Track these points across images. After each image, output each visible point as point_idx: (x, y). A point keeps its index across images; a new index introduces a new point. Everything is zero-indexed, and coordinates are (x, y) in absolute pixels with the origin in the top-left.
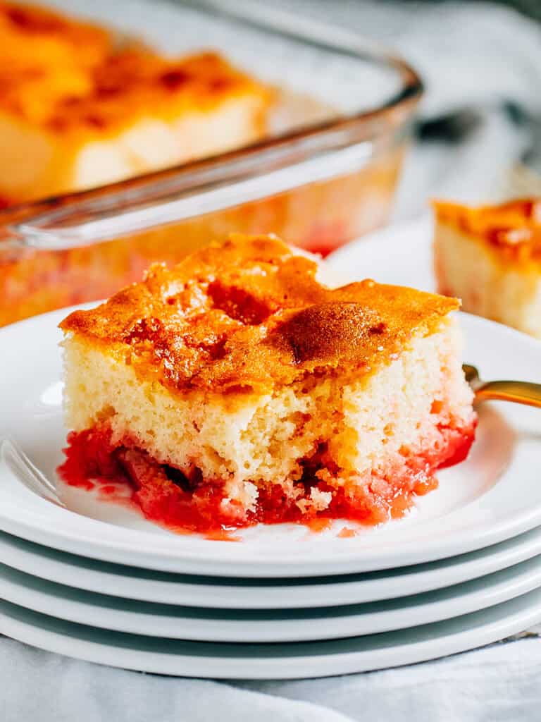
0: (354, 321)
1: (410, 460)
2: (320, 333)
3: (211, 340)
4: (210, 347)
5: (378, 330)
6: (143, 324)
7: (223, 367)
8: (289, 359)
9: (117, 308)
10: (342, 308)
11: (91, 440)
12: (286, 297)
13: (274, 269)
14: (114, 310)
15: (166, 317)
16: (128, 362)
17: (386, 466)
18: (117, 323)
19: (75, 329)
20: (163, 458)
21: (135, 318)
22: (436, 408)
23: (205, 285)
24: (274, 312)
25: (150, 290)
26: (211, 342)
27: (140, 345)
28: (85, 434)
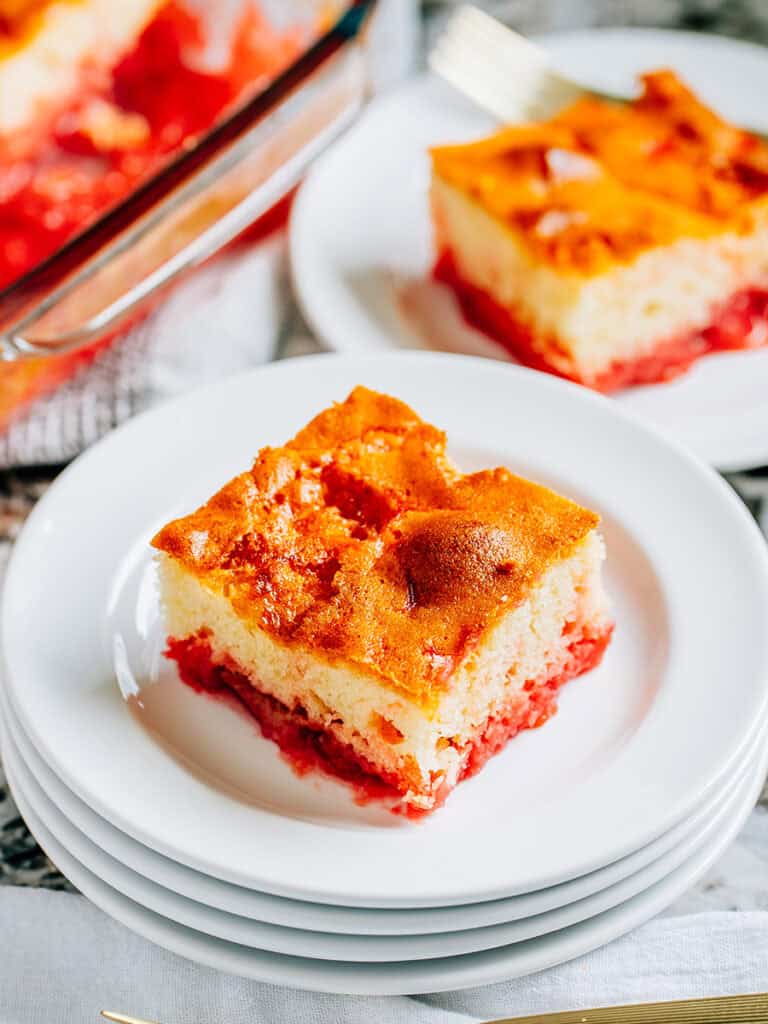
0: (478, 556)
1: (535, 693)
2: (440, 570)
3: (319, 559)
4: (319, 566)
5: (503, 570)
6: (245, 541)
7: (329, 614)
8: (404, 603)
9: (219, 517)
10: (466, 536)
11: (191, 651)
12: (408, 493)
13: (399, 440)
14: (214, 518)
15: (271, 529)
16: (227, 593)
17: (505, 710)
18: (216, 539)
19: (167, 550)
21: (236, 533)
22: (568, 629)
23: (318, 471)
24: (393, 514)
25: (257, 483)
26: (320, 562)
27: (241, 569)
28: (184, 643)
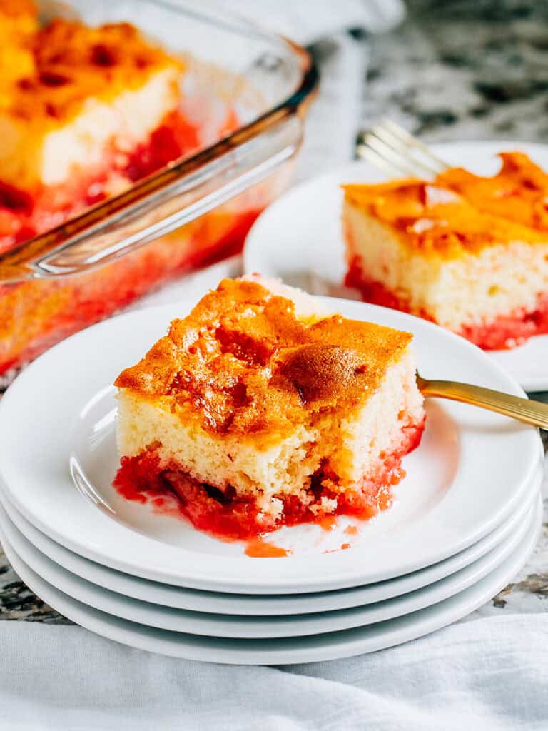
0: (342, 364)
1: (387, 461)
2: (318, 377)
3: (230, 383)
4: (230, 389)
5: (360, 371)
6: (179, 377)
7: (250, 414)
8: (297, 401)
9: (155, 364)
10: (330, 353)
11: (142, 464)
12: (278, 338)
13: (261, 309)
14: (154, 365)
15: (194, 368)
16: (173, 411)
17: (372, 471)
18: (158, 377)
19: (128, 387)
20: (203, 479)
21: (171, 371)
22: (400, 416)
23: (213, 331)
24: (272, 353)
25: (175, 343)
26: (231, 386)
27: (179, 395)
28: (135, 460)
